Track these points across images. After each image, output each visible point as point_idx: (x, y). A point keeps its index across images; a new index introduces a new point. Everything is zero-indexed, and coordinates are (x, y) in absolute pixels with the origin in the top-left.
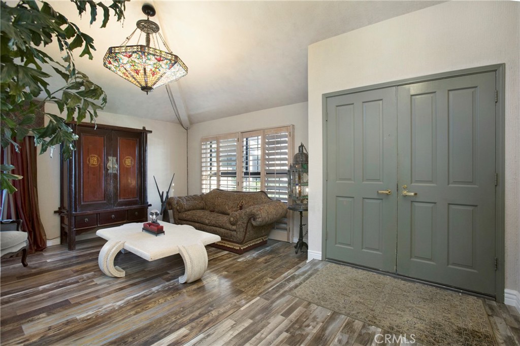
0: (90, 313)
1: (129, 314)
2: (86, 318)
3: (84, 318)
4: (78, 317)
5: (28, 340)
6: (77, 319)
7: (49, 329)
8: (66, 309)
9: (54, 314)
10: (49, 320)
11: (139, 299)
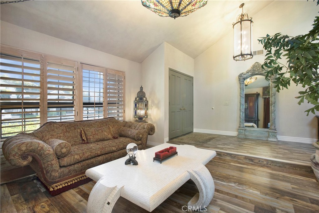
0: (251, 191)
1: (237, 178)
2: (256, 190)
3: (256, 191)
4: (259, 193)
5: (291, 200)
6: (260, 193)
7: (278, 197)
8: (261, 204)
9: (271, 207)
10: (276, 204)
11: (223, 180)
